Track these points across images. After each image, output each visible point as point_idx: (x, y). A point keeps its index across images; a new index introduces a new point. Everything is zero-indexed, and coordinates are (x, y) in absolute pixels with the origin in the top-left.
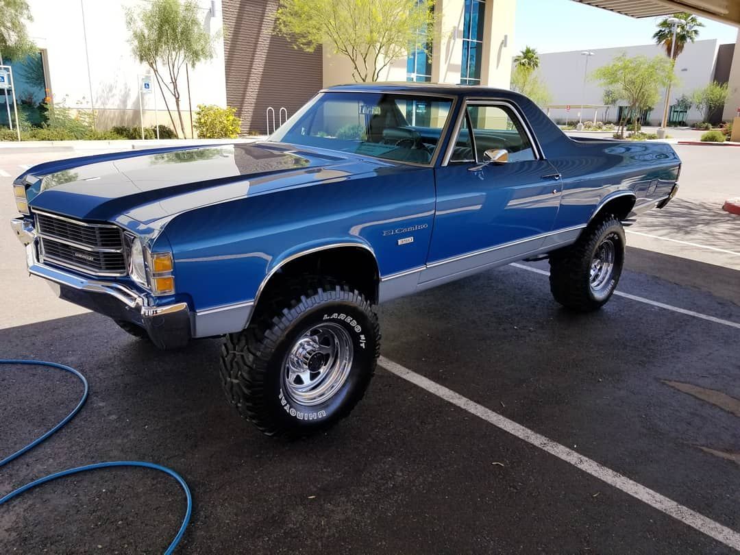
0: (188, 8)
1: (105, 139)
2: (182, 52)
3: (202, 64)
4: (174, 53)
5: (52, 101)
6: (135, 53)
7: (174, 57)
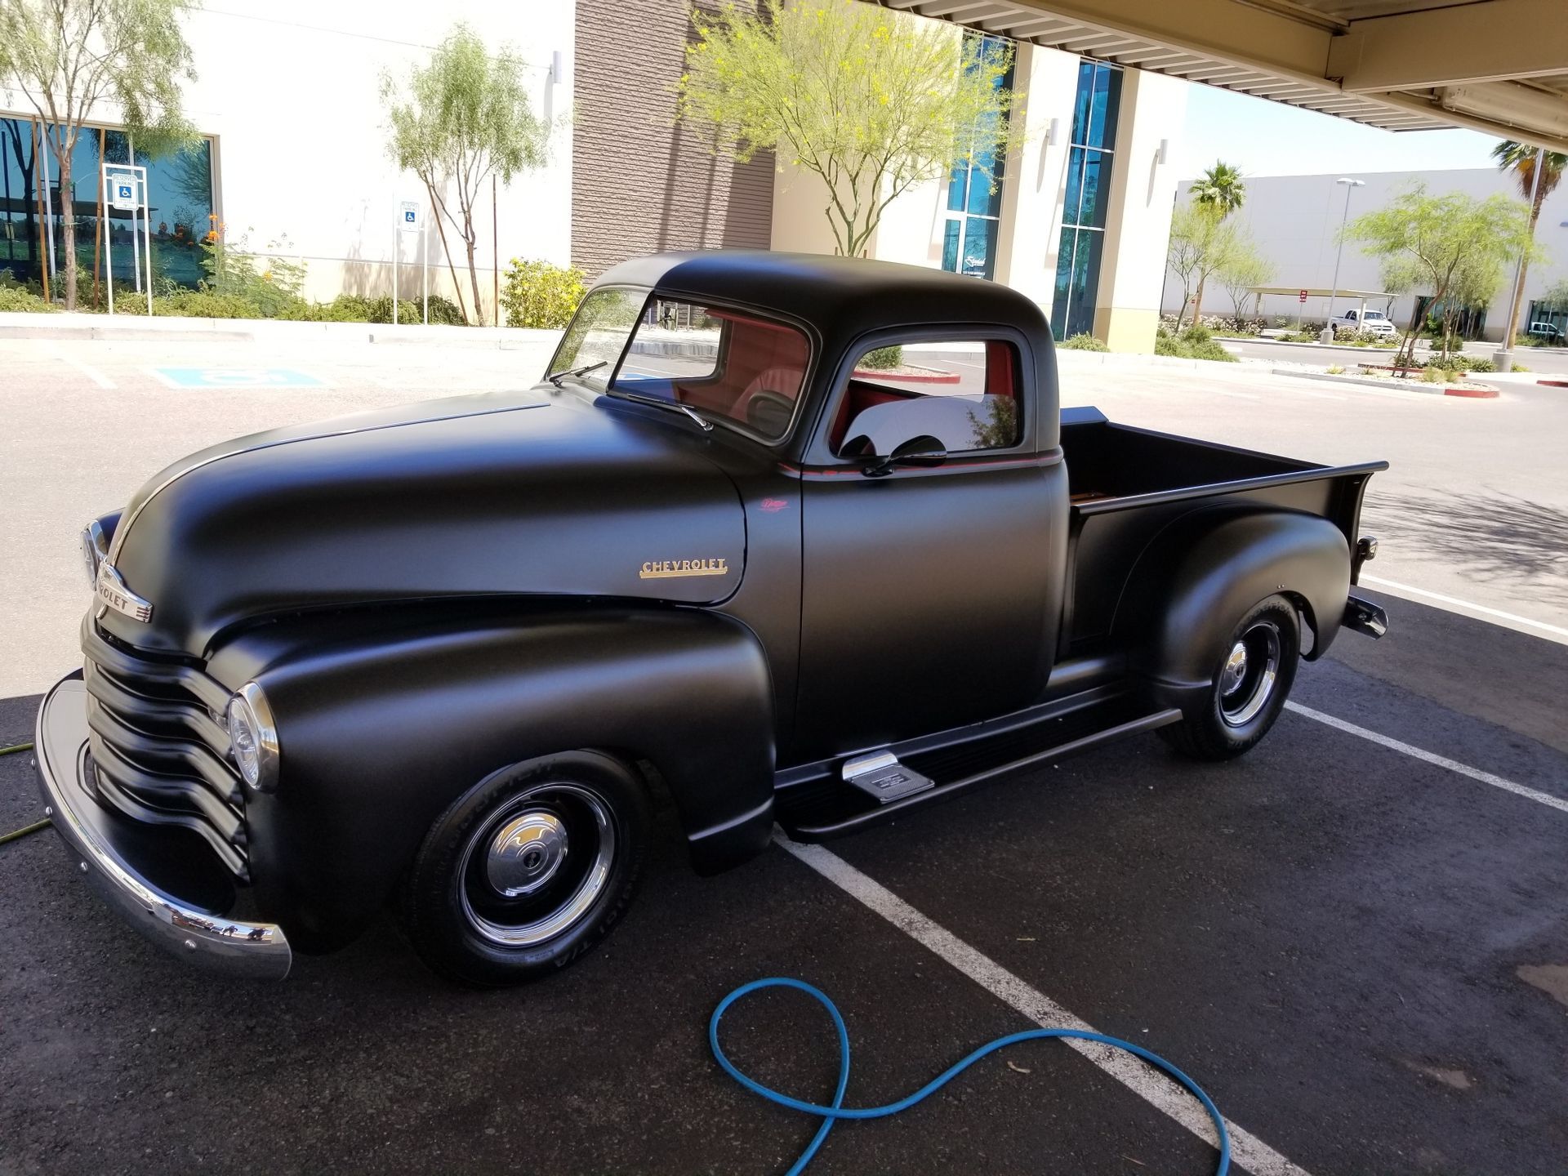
0: (504, 65)
1: (320, 319)
2: (487, 152)
3: (523, 177)
4: (470, 153)
5: (223, 238)
6: (392, 150)
7: (469, 160)
